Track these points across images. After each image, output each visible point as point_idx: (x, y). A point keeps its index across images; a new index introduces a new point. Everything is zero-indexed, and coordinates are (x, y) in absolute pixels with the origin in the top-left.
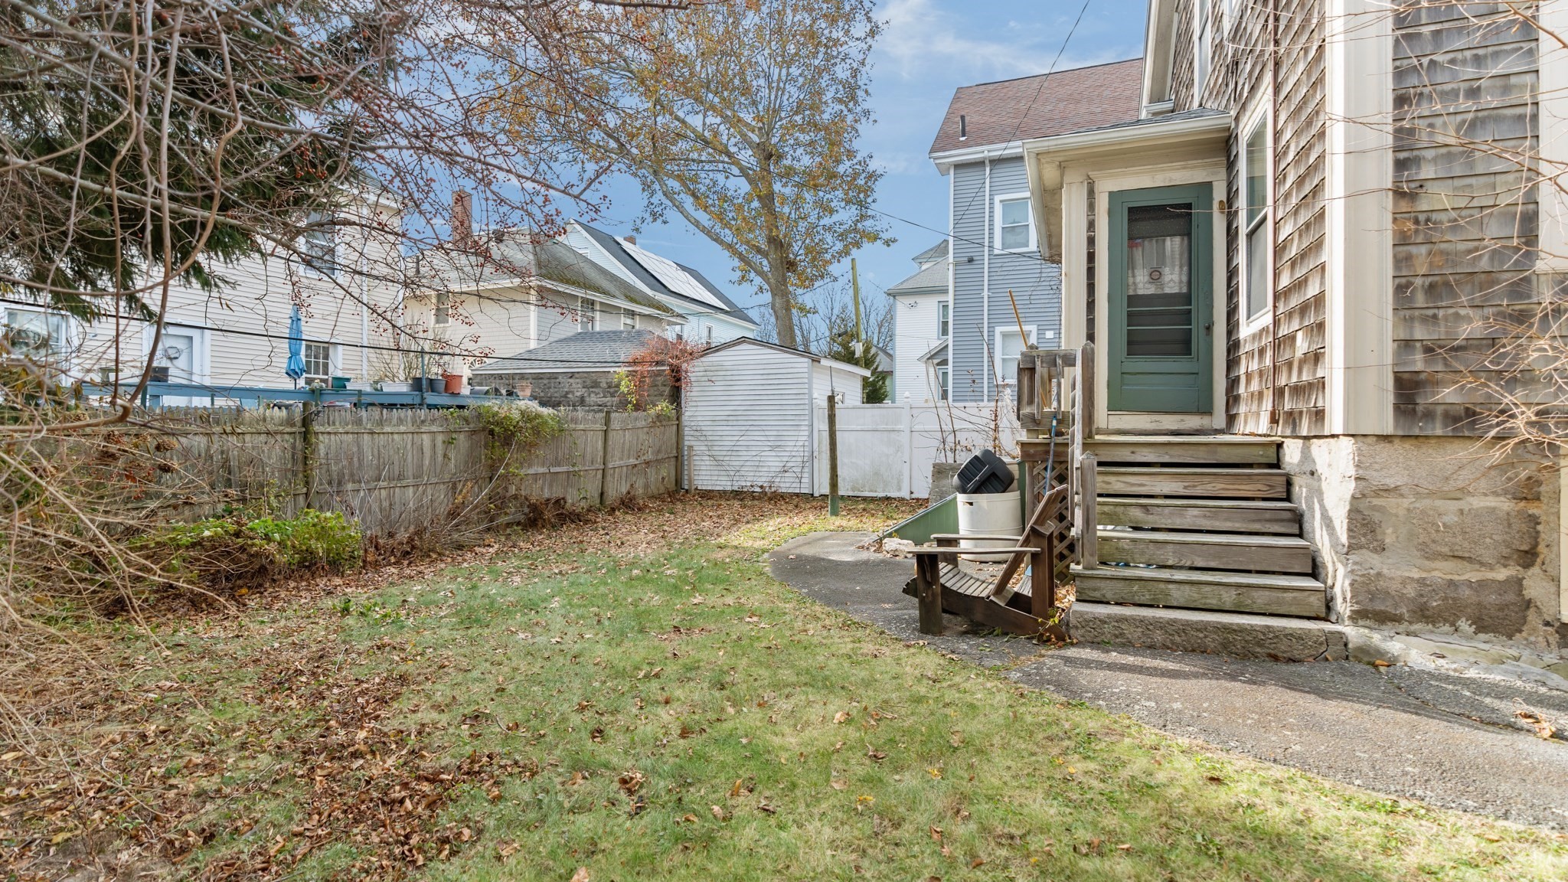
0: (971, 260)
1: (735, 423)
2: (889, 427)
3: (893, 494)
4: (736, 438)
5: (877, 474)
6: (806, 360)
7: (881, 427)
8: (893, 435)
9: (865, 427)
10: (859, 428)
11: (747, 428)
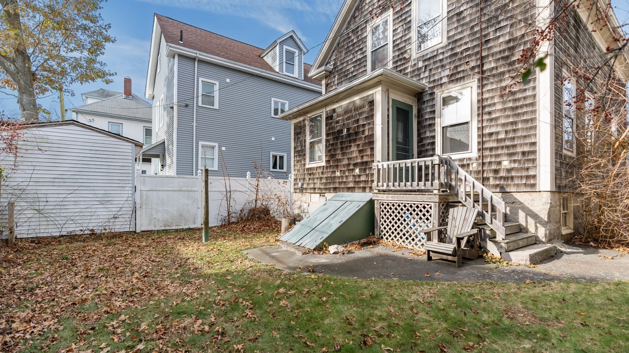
0: (187, 106)
1: (62, 184)
2: (189, 189)
3: (192, 226)
4: (64, 196)
5: (181, 215)
6: (131, 144)
7: (184, 189)
8: (191, 193)
9: (174, 189)
10: (170, 189)
11: (76, 188)
